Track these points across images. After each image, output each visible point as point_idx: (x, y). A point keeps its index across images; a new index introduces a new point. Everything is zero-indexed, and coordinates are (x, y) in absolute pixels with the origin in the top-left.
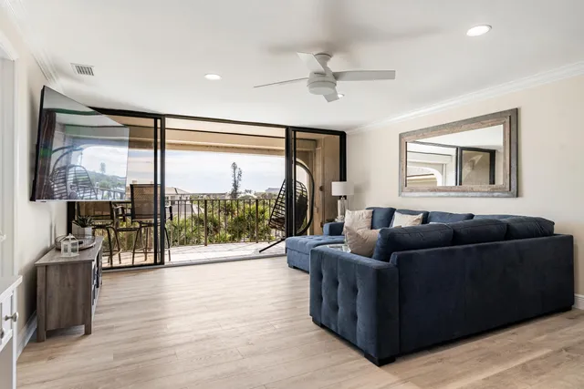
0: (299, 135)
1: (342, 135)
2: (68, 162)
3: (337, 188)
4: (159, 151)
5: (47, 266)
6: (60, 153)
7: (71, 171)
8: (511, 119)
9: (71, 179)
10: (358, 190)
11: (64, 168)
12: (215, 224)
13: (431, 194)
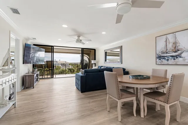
0: (84, 50)
1: (95, 50)
2: (34, 55)
3: (93, 62)
4: (52, 53)
5: (26, 76)
6: (33, 53)
7: (35, 57)
8: (121, 48)
9: (35, 59)
10: (98, 62)
11: (33, 57)
12: (73, 70)
13: (109, 63)
